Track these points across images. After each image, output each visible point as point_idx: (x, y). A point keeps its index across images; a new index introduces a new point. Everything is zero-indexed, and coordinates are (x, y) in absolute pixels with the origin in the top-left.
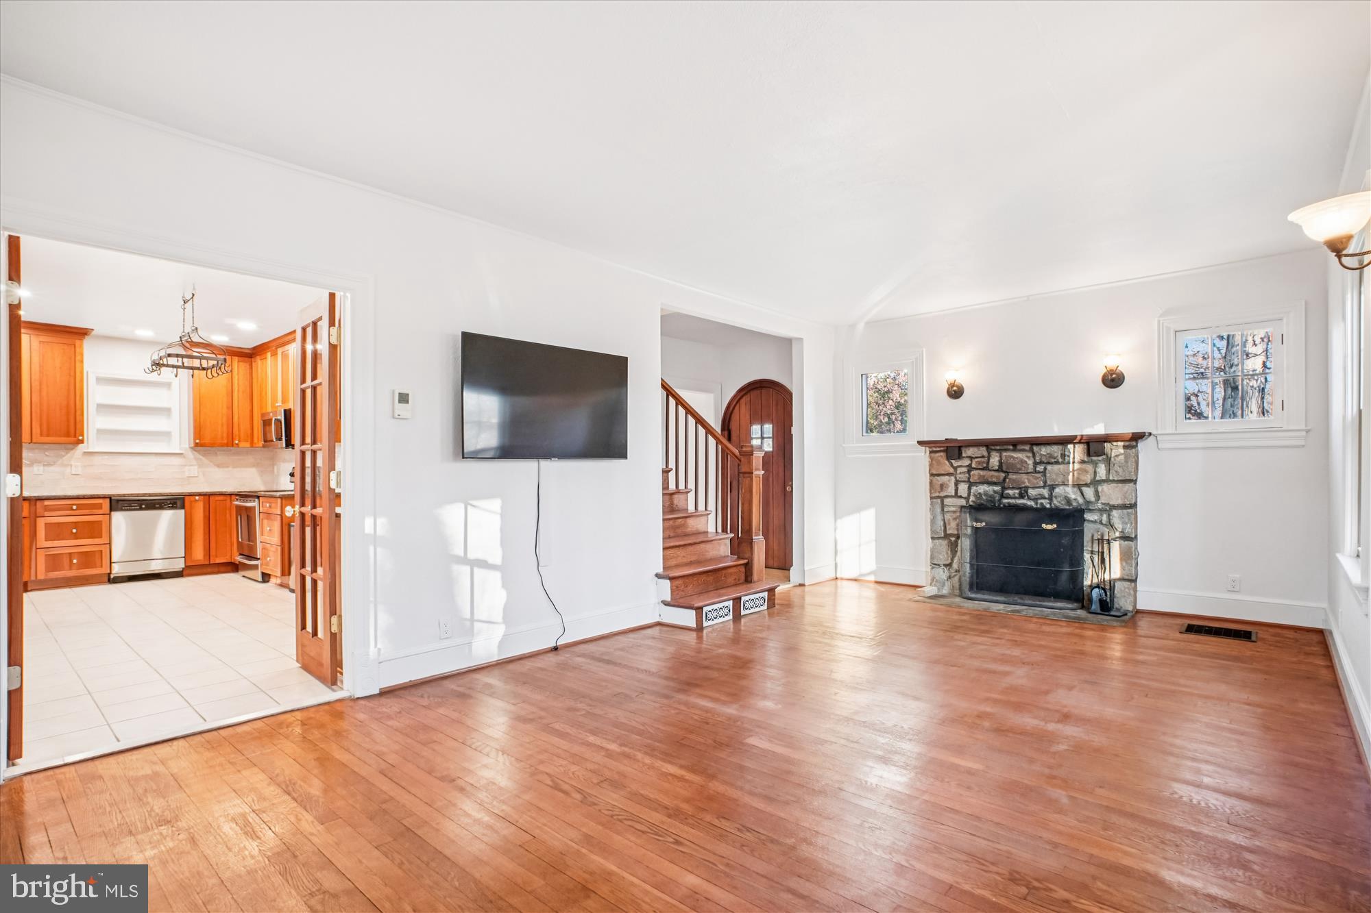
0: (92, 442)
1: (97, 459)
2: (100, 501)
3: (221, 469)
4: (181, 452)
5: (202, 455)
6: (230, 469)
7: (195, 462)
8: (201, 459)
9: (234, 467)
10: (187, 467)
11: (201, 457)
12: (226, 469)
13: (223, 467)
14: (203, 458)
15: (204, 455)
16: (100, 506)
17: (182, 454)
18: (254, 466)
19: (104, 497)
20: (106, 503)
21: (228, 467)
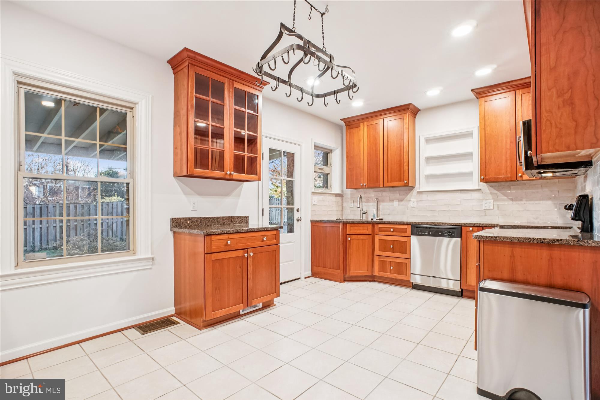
0: (421, 184)
1: (425, 196)
2: (406, 227)
3: (514, 202)
4: (480, 188)
5: (497, 190)
6: (523, 202)
7: (490, 197)
8: (496, 194)
9: (527, 201)
10: (484, 201)
11: (496, 192)
12: (519, 202)
13: (516, 200)
14: (498, 193)
15: (498, 190)
16: (405, 230)
17: (480, 189)
18: (550, 199)
19: (408, 224)
20: (409, 228)
21: (521, 200)
